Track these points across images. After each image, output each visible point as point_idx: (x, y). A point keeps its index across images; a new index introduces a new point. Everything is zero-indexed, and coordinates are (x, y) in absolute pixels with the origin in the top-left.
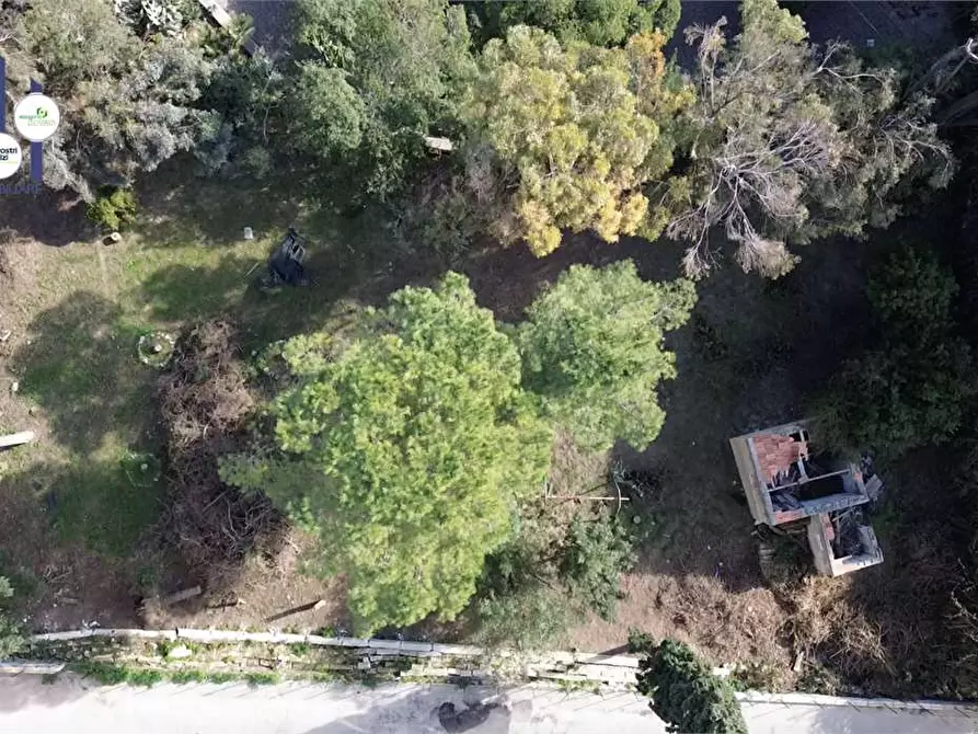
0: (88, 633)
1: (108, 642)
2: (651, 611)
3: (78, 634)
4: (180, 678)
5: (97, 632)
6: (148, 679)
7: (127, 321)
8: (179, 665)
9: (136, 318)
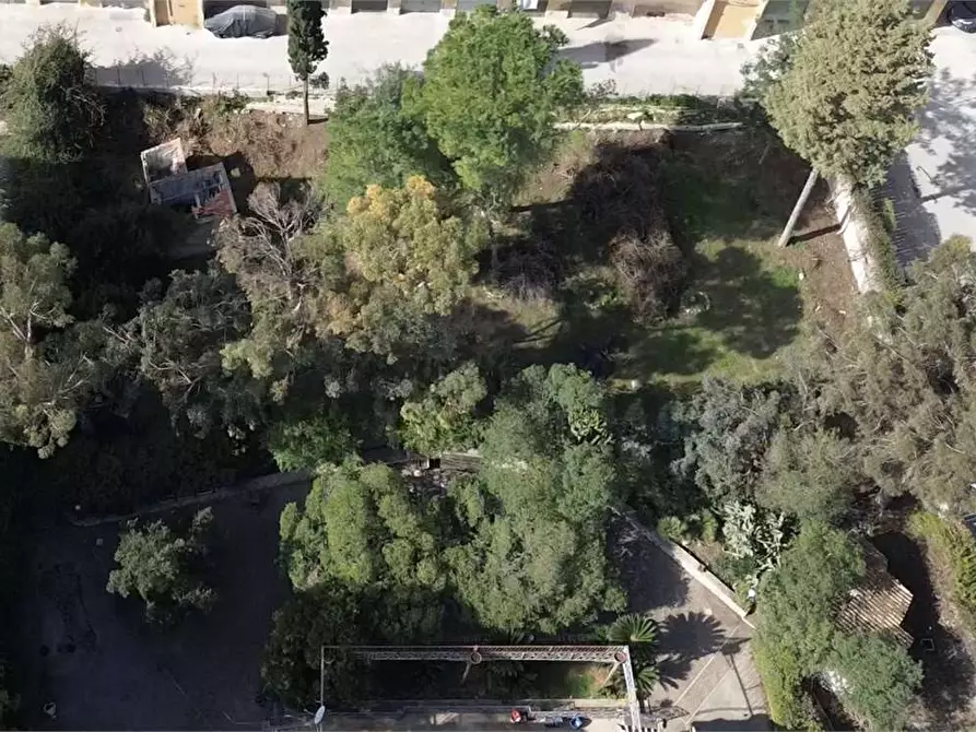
0: (705, 127)
1: (690, 122)
2: (299, 142)
3: (712, 126)
4: (633, 100)
5: (698, 128)
6: (656, 100)
7: (718, 337)
8: (635, 108)
9: (708, 338)
